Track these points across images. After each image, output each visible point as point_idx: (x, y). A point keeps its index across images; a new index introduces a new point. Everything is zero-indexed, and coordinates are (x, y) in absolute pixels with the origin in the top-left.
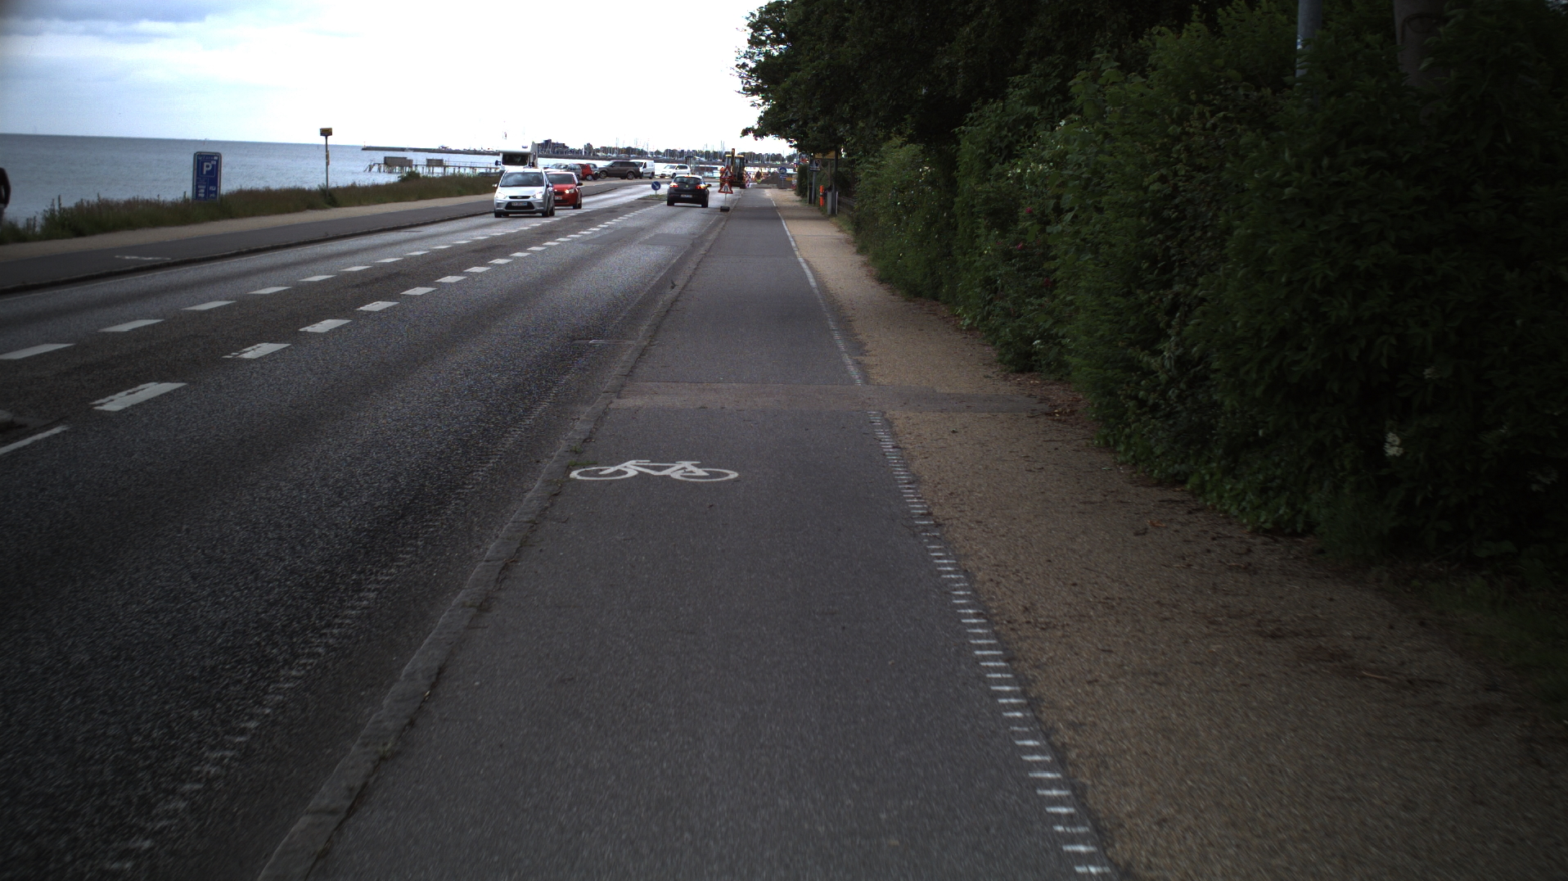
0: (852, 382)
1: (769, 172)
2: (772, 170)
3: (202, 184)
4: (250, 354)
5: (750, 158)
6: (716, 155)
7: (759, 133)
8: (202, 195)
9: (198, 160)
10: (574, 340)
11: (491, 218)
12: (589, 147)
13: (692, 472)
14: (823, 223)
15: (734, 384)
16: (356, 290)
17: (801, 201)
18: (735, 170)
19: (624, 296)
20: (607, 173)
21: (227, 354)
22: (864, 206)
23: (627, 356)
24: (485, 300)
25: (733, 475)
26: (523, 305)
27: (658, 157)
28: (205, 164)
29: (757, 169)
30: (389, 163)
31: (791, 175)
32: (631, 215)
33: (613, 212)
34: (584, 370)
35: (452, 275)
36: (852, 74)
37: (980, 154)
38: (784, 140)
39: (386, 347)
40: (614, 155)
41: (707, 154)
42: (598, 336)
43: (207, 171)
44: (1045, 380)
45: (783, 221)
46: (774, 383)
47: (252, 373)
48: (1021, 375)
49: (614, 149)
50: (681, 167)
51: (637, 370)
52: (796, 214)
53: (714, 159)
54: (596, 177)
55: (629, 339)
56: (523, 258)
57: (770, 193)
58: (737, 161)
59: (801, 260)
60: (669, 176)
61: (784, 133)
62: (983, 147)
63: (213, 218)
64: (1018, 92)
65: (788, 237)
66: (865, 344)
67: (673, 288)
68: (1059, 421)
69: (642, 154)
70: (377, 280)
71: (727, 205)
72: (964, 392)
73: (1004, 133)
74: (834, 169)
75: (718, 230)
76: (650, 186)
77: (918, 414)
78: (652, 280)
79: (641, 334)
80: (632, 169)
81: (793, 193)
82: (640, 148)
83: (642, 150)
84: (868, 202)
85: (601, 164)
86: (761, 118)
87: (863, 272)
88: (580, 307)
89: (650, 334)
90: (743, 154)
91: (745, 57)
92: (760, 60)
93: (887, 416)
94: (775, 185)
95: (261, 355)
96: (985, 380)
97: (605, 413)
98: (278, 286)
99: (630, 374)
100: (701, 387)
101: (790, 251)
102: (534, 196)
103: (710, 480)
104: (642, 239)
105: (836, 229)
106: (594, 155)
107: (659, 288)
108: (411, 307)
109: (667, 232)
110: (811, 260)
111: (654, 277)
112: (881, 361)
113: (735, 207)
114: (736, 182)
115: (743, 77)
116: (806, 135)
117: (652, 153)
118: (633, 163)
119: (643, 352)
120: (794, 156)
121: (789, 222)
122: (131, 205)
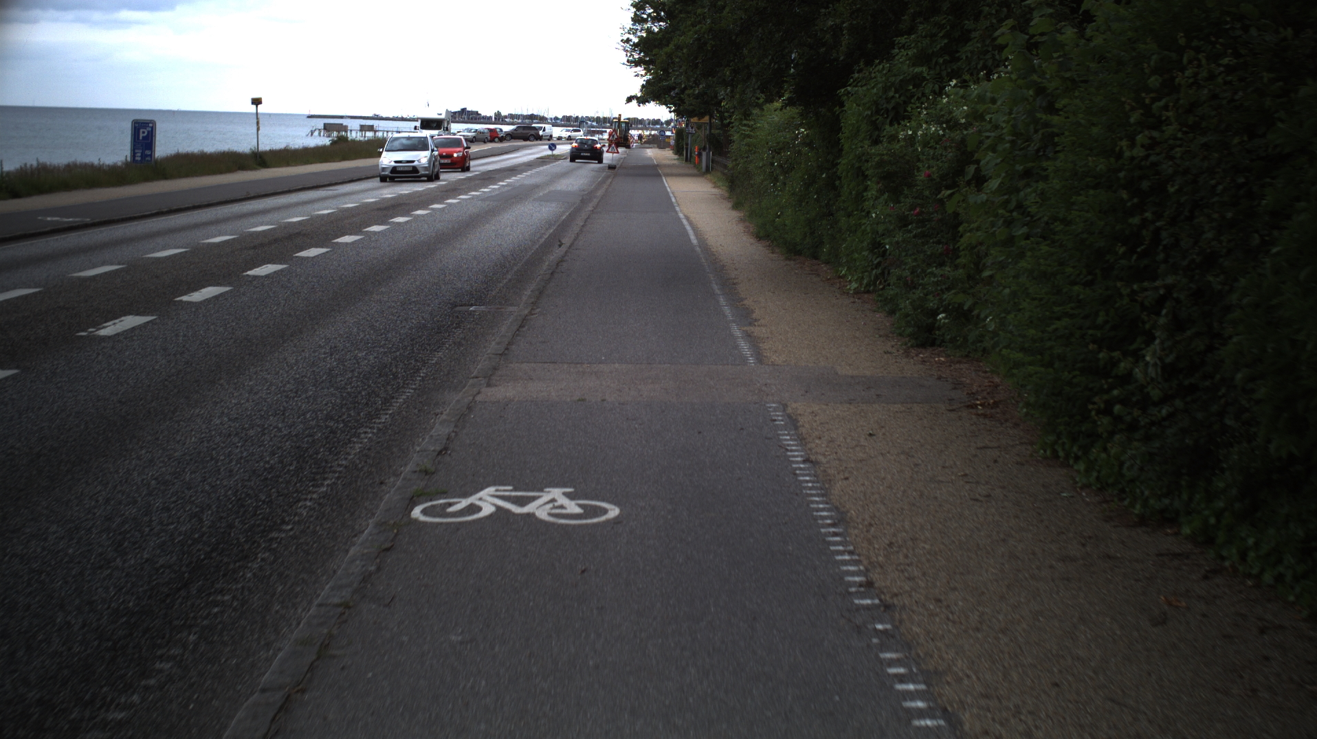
0: (744, 361)
1: (650, 134)
2: (653, 132)
3: (138, 149)
4: (109, 330)
5: (633, 123)
6: (605, 120)
7: (642, 100)
8: (138, 159)
9: (135, 127)
10: (456, 306)
11: (376, 183)
12: (498, 115)
13: (562, 507)
14: (700, 180)
15: (617, 365)
16: (251, 252)
17: (678, 159)
18: (621, 132)
19: (513, 255)
20: (511, 136)
21: (83, 331)
22: (738, 165)
23: (505, 328)
24: (375, 261)
25: (614, 512)
26: (411, 267)
27: (556, 122)
28: (141, 131)
29: (640, 132)
30: (328, 128)
31: (669, 137)
32: (529, 173)
33: (513, 170)
34: (460, 344)
35: (351, 234)
36: (734, 38)
37: (867, 115)
38: (664, 106)
39: (257, 319)
40: (520, 121)
41: (598, 120)
42: (480, 301)
43: (143, 137)
44: (950, 356)
45: (663, 178)
46: (660, 363)
47: (98, 354)
48: (923, 351)
49: (519, 115)
50: (575, 131)
51: (514, 347)
52: (674, 171)
53: (604, 123)
54: (502, 140)
55: (512, 305)
56: (423, 216)
57: (651, 153)
58: (623, 125)
59: (681, 215)
60: (565, 138)
61: (664, 100)
62: (869, 109)
63: (147, 179)
64: (904, 52)
65: (668, 193)
66: (753, 312)
67: (560, 246)
68: (985, 416)
69: (543, 119)
70: (276, 240)
71: (614, 163)
72: (868, 373)
73: (891, 94)
74: (708, 132)
75: (605, 186)
76: (547, 147)
77: (824, 407)
78: (541, 237)
79: (524, 298)
80: (533, 132)
81: (671, 152)
82: (542, 115)
83: (543, 117)
84: (742, 161)
85: (507, 128)
86: (643, 86)
87: (740, 228)
88: (467, 268)
89: (533, 300)
90: (628, 119)
91: (629, 33)
92: (642, 36)
93: (789, 410)
94: (656, 146)
95: (119, 331)
96: (886, 356)
97: (469, 408)
98: (178, 248)
99: (504, 354)
100: (581, 370)
101: (671, 207)
102: (419, 161)
103: (584, 522)
104: (536, 196)
105: (710, 185)
106: (502, 120)
107: (547, 247)
108: (299, 270)
109: (559, 189)
110: (692, 216)
111: (544, 234)
112: (771, 332)
113: (621, 165)
114: (622, 143)
115: (627, 51)
116: (682, 101)
117: (551, 119)
118: (534, 127)
119: (523, 323)
120: (671, 120)
121: (669, 179)
122: (71, 168)
